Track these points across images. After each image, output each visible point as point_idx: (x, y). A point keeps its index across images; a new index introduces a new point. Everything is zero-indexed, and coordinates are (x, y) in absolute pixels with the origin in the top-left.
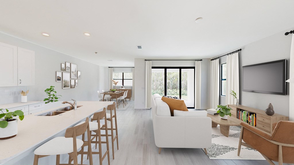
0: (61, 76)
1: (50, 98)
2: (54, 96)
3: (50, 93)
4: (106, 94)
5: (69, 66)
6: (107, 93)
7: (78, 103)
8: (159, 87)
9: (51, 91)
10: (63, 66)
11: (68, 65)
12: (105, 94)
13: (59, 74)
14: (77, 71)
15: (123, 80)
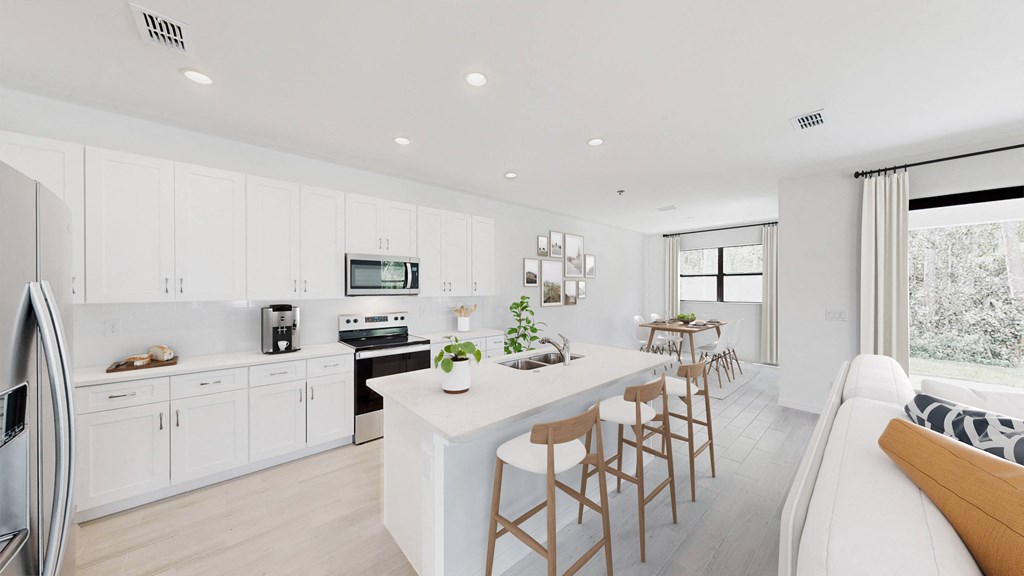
0: (535, 271)
1: (519, 327)
2: (529, 322)
3: (519, 315)
4: (658, 329)
5: (560, 243)
6: (664, 326)
7: (574, 349)
8: (970, 317)
9: (522, 310)
10: (543, 243)
11: (557, 239)
12: (657, 327)
13: (532, 267)
14: (585, 256)
15: (720, 276)
